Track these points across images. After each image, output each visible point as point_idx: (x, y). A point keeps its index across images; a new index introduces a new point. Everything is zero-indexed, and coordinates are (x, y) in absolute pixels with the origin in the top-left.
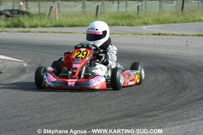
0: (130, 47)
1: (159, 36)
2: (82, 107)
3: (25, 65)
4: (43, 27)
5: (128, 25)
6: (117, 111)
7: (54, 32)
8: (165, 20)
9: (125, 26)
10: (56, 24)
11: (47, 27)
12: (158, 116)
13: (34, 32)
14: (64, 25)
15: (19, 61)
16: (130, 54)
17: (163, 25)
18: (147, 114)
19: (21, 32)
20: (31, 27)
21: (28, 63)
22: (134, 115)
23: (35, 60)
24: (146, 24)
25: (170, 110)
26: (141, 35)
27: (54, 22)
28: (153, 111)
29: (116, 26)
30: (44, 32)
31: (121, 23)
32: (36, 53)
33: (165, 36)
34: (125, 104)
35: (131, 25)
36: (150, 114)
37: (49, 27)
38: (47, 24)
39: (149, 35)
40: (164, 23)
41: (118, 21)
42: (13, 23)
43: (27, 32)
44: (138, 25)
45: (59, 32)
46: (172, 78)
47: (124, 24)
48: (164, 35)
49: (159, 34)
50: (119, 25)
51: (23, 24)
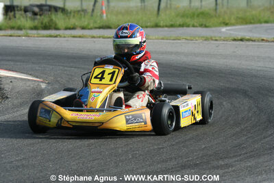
0: (198, 59)
1: (241, 43)
2: (120, 151)
3: (43, 86)
4: (83, 28)
5: (201, 26)
6: (171, 159)
7: (93, 37)
8: (253, 19)
9: (197, 27)
10: (101, 25)
11: (89, 29)
12: (232, 166)
13: (64, 37)
14: (113, 26)
15: (35, 81)
16: (197, 70)
17: (251, 26)
18: (215, 163)
19: (47, 37)
20: (67, 29)
21: (48, 83)
22: (196, 165)
23: (59, 79)
24: (226, 24)
25: (251, 157)
26: (216, 40)
27: (99, 22)
28: (225, 158)
29: (185, 28)
30: (80, 37)
31: (191, 23)
32: (61, 68)
33: (251, 43)
34: (183, 146)
35: (206, 26)
36: (221, 162)
37: (91, 29)
38: (89, 24)
39: (227, 40)
40: (251, 23)
41: (188, 21)
42: (42, 23)
43: (56, 37)
44: (215, 26)
45: (100, 37)
46: (257, 107)
47: (195, 24)
48: (248, 40)
49: (241, 40)
50: (188, 26)
51: (56, 25)
